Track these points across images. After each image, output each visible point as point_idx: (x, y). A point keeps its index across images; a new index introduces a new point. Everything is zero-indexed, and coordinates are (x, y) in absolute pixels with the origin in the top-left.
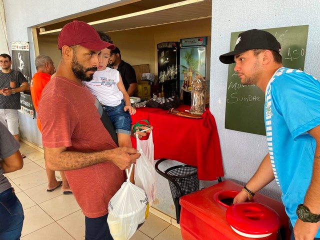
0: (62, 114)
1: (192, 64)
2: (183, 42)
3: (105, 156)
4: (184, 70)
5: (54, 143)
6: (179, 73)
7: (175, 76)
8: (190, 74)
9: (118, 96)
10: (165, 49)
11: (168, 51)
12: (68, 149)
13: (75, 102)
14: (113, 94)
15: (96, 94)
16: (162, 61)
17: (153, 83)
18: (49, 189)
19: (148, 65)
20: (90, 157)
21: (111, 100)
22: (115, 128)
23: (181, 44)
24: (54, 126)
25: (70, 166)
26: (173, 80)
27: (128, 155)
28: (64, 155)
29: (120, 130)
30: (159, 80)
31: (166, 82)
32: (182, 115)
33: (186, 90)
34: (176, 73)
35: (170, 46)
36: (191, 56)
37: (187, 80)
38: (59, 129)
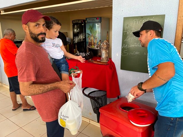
0: (31, 62)
1: (93, 32)
2: (88, 20)
3: (56, 86)
4: (88, 36)
5: (26, 79)
6: (85, 38)
7: (83, 40)
8: (92, 38)
9: (62, 53)
10: (77, 24)
11: (78, 25)
12: (34, 83)
13: (37, 56)
14: (59, 52)
15: (49, 52)
16: (75, 30)
17: (70, 43)
18: (13, 109)
19: (67, 32)
20: (47, 86)
21: (58, 56)
22: (60, 71)
23: (86, 21)
24: (26, 69)
25: (35, 92)
26: (83, 41)
27: (69, 85)
28: (32, 86)
29: (62, 72)
30: (74, 42)
31: (78, 43)
32: (96, 63)
33: (90, 47)
34: (84, 37)
35: (80, 22)
36: (92, 28)
37: (91, 41)
38: (29, 71)
